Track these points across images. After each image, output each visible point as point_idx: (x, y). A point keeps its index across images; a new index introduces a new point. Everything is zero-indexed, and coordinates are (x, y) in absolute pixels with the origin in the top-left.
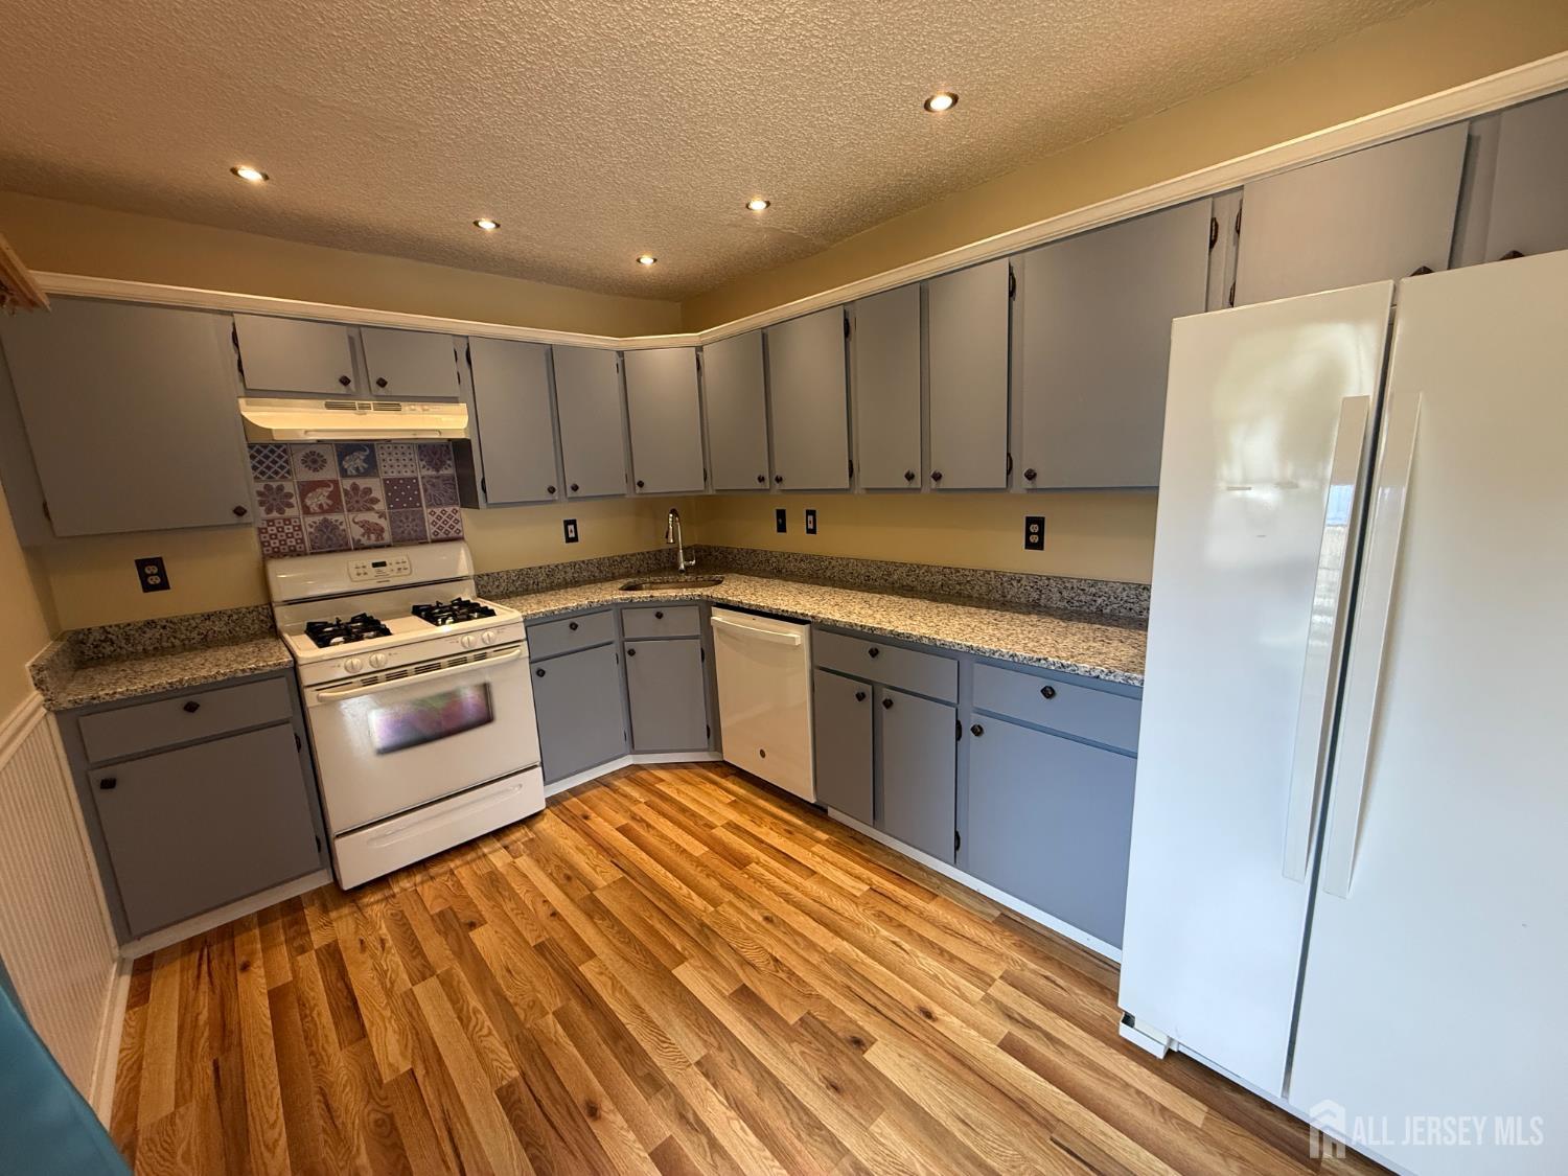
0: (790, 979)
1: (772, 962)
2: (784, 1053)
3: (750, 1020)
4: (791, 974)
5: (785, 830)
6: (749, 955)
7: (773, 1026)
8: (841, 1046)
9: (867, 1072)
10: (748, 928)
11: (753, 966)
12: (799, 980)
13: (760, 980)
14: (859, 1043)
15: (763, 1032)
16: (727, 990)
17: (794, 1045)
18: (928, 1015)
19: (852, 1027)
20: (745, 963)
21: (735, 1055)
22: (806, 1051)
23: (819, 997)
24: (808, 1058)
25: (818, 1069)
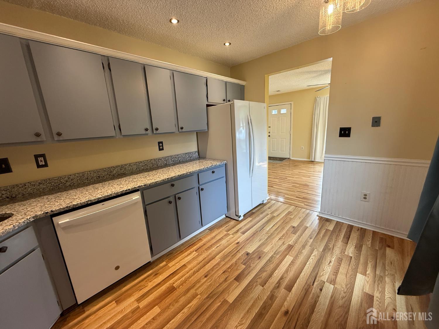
0: (231, 268)
1: (225, 273)
2: (254, 267)
3: (246, 276)
4: (229, 268)
5: (153, 276)
6: (222, 279)
7: (247, 270)
8: (249, 257)
9: (254, 253)
10: (210, 282)
11: (227, 278)
12: (231, 266)
13: (232, 275)
14: (248, 254)
15: (249, 272)
16: (237, 284)
17: (251, 265)
18: (238, 243)
19: (244, 255)
20: (226, 280)
21: (257, 278)
22: (252, 263)
23: (236, 261)
24: (254, 262)
25: (256, 261)
